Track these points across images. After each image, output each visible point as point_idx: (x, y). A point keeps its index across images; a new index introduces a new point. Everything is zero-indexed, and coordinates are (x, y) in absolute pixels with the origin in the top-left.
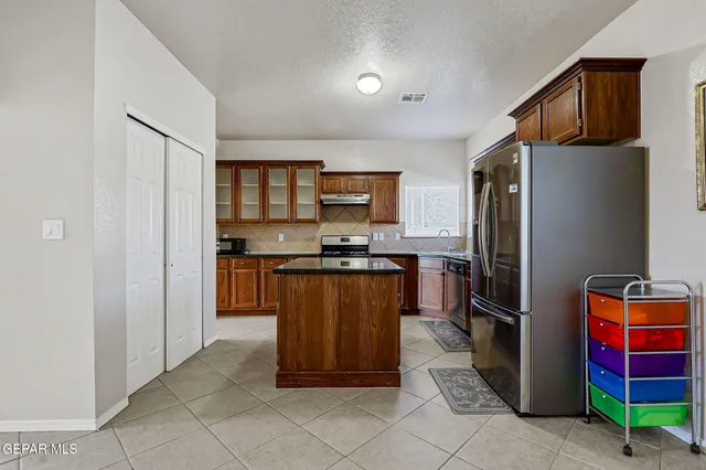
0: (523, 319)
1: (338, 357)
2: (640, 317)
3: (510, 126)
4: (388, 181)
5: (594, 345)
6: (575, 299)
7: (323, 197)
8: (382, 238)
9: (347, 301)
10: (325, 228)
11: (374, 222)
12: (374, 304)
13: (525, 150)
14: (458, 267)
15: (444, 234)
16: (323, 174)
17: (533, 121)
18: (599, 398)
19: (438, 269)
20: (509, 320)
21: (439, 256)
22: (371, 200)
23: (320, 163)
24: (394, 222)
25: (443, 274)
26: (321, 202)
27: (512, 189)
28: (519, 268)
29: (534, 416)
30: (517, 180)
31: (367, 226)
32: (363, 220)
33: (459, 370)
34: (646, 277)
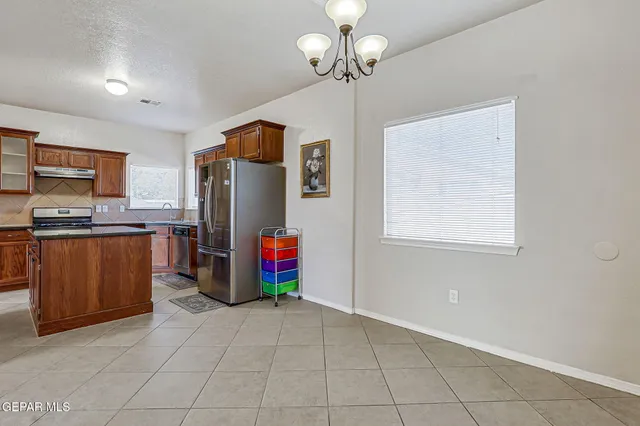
0: (232, 254)
1: (101, 300)
2: (281, 245)
3: (222, 140)
4: (116, 160)
5: (264, 261)
6: (256, 241)
7: (37, 168)
8: (106, 210)
9: (110, 256)
10: (35, 200)
11: (99, 195)
12: (132, 256)
13: (233, 162)
14: (183, 232)
15: (167, 207)
16: (36, 145)
17: (235, 140)
18: (266, 287)
19: (165, 234)
20: (224, 255)
21: (165, 224)
22: (96, 175)
23: (35, 134)
24: (120, 195)
25: (169, 238)
26: (36, 173)
27: (226, 182)
28: (230, 228)
29: (237, 304)
30: (229, 178)
31: (90, 199)
32: (84, 193)
33: (191, 297)
34: (284, 227)
